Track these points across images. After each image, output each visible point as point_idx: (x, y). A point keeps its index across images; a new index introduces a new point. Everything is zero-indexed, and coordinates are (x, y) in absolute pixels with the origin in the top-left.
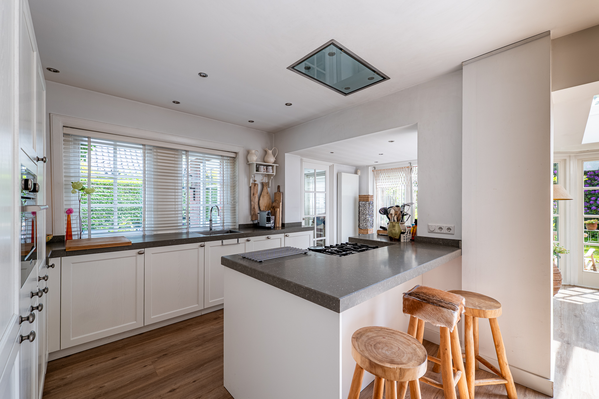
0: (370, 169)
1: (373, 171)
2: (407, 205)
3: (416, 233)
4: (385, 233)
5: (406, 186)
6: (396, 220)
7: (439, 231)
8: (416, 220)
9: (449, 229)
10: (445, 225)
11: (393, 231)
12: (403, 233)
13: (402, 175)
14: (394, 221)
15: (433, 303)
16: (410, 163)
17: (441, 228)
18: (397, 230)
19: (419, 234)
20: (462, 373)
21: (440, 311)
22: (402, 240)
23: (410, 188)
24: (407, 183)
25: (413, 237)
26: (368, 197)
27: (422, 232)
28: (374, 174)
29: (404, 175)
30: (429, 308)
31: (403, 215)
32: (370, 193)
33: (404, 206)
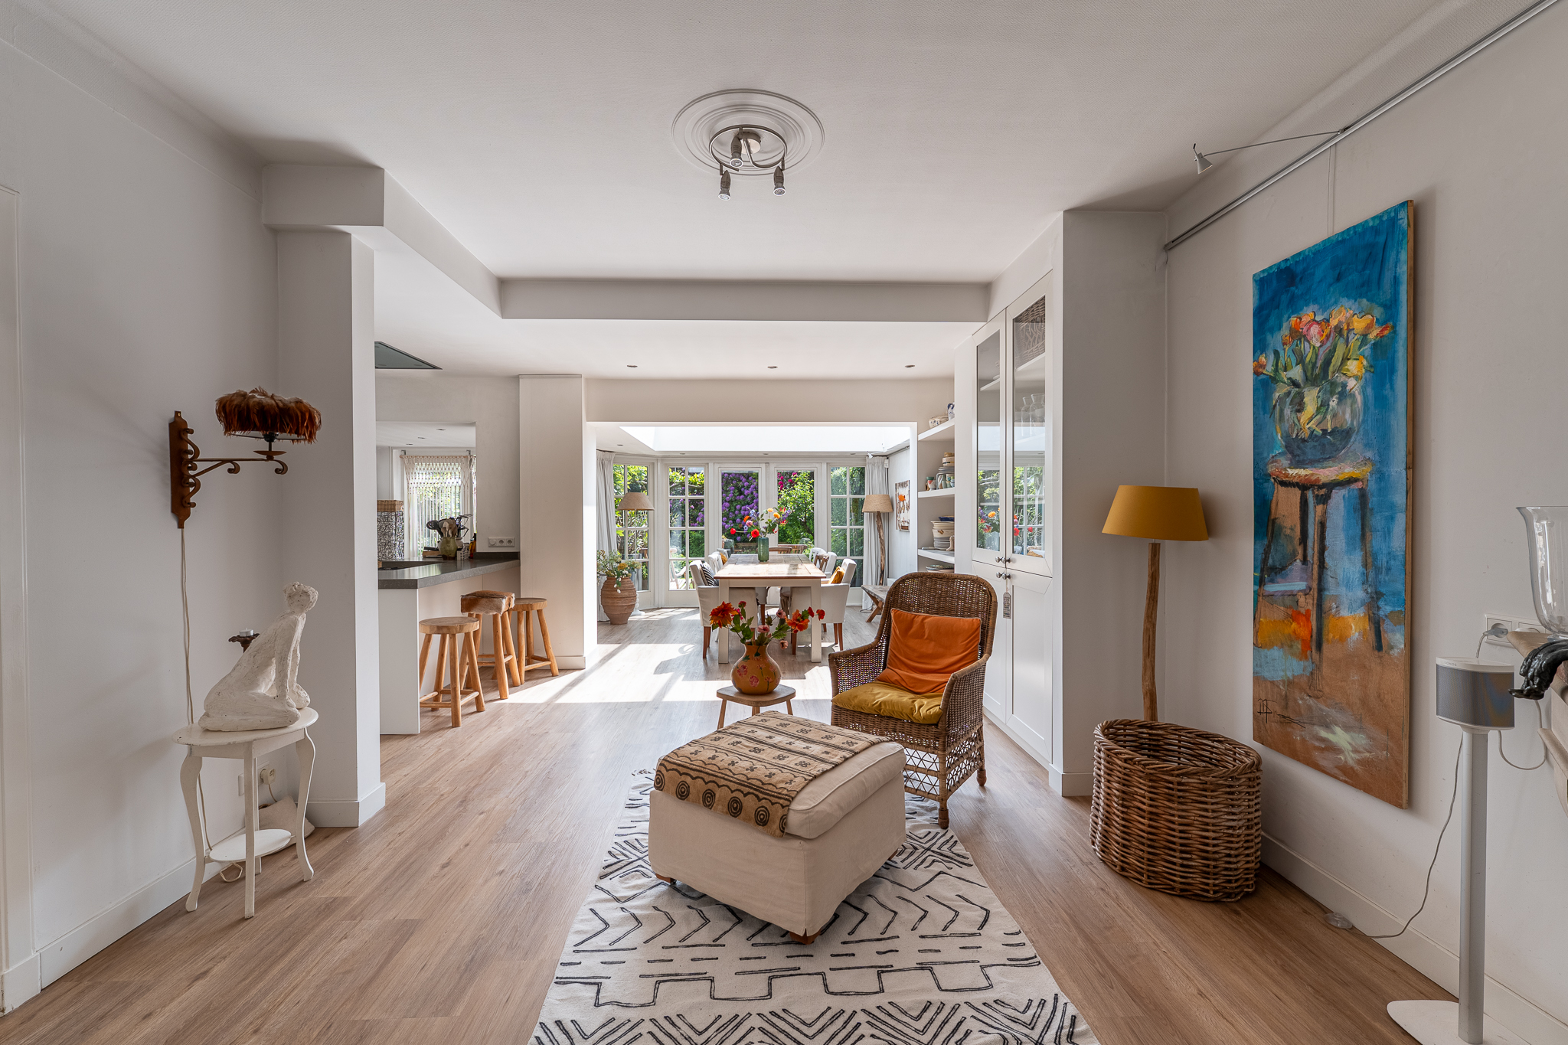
0: (396, 454)
1: (401, 457)
2: (463, 516)
3: (475, 549)
4: (436, 554)
5: (462, 486)
6: (451, 535)
7: (500, 545)
8: (475, 534)
9: (510, 541)
10: (505, 538)
11: (448, 548)
12: (460, 550)
13: (455, 469)
14: (448, 535)
15: (487, 597)
16: (470, 451)
17: (501, 541)
18: (452, 546)
19: (478, 550)
20: (513, 657)
21: (492, 601)
22: (459, 558)
23: (469, 491)
24: (464, 482)
25: (471, 554)
26: (394, 505)
27: (480, 548)
28: (403, 463)
29: (459, 468)
30: (484, 601)
31: (459, 530)
32: (397, 497)
33: (460, 518)
